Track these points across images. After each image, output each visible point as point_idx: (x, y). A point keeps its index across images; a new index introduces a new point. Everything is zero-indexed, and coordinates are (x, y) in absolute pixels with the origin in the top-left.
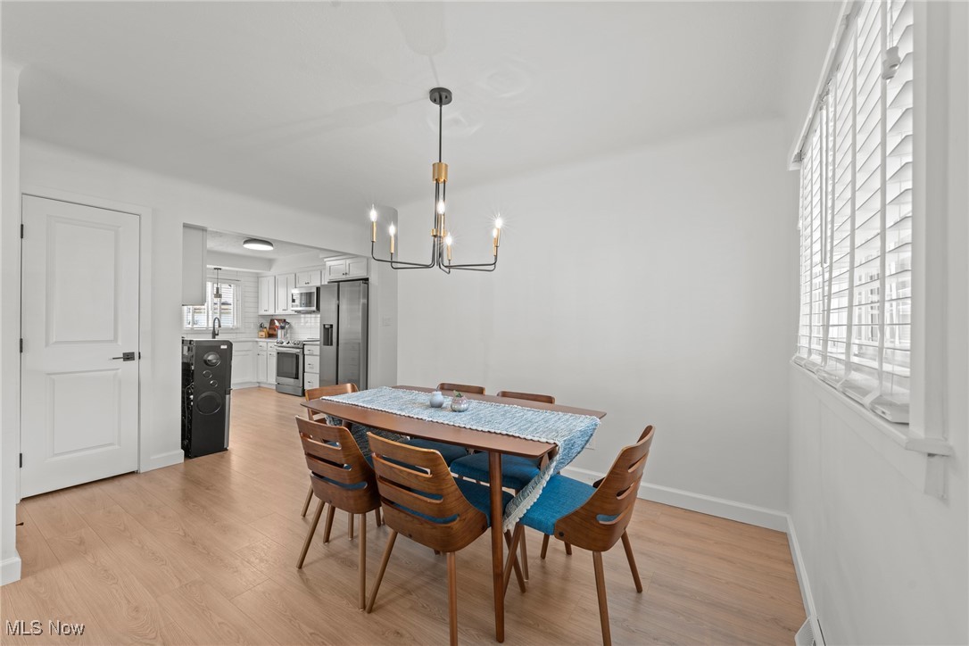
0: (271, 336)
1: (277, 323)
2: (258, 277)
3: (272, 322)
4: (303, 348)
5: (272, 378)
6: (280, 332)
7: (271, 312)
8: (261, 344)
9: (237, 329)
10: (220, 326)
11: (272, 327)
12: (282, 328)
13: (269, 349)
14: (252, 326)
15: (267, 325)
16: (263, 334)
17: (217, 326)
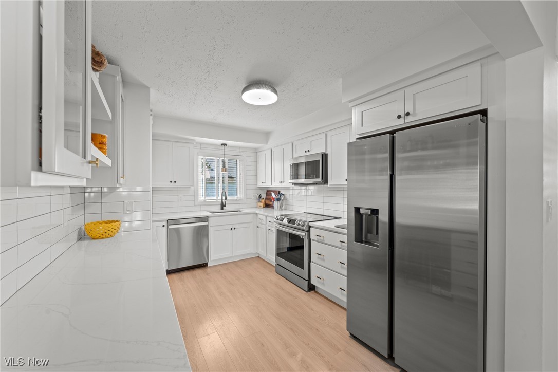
0: (267, 206)
1: (273, 195)
2: (256, 151)
3: (268, 193)
4: (309, 231)
5: (272, 257)
6: (276, 204)
7: (268, 184)
8: (260, 217)
9: (241, 200)
10: (226, 199)
11: (269, 199)
12: (278, 200)
13: (268, 223)
14: (252, 196)
15: (264, 196)
16: (261, 204)
17: (224, 198)
